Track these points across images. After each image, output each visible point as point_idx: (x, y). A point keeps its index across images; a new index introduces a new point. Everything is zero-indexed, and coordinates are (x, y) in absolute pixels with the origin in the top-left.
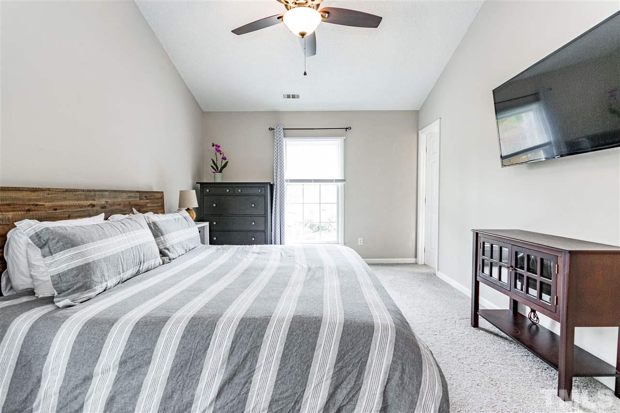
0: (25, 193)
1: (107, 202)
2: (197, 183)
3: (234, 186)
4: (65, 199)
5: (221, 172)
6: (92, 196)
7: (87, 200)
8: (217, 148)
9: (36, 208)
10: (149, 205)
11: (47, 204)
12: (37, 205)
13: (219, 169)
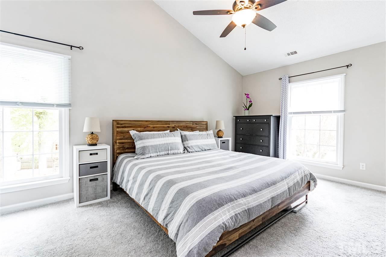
0: (144, 122)
1: (175, 126)
2: (234, 116)
3: (251, 117)
4: (158, 124)
5: (248, 109)
6: (168, 123)
7: (166, 125)
8: (247, 95)
9: (147, 127)
10: (197, 127)
11: (151, 126)
12: (148, 126)
13: (247, 108)
